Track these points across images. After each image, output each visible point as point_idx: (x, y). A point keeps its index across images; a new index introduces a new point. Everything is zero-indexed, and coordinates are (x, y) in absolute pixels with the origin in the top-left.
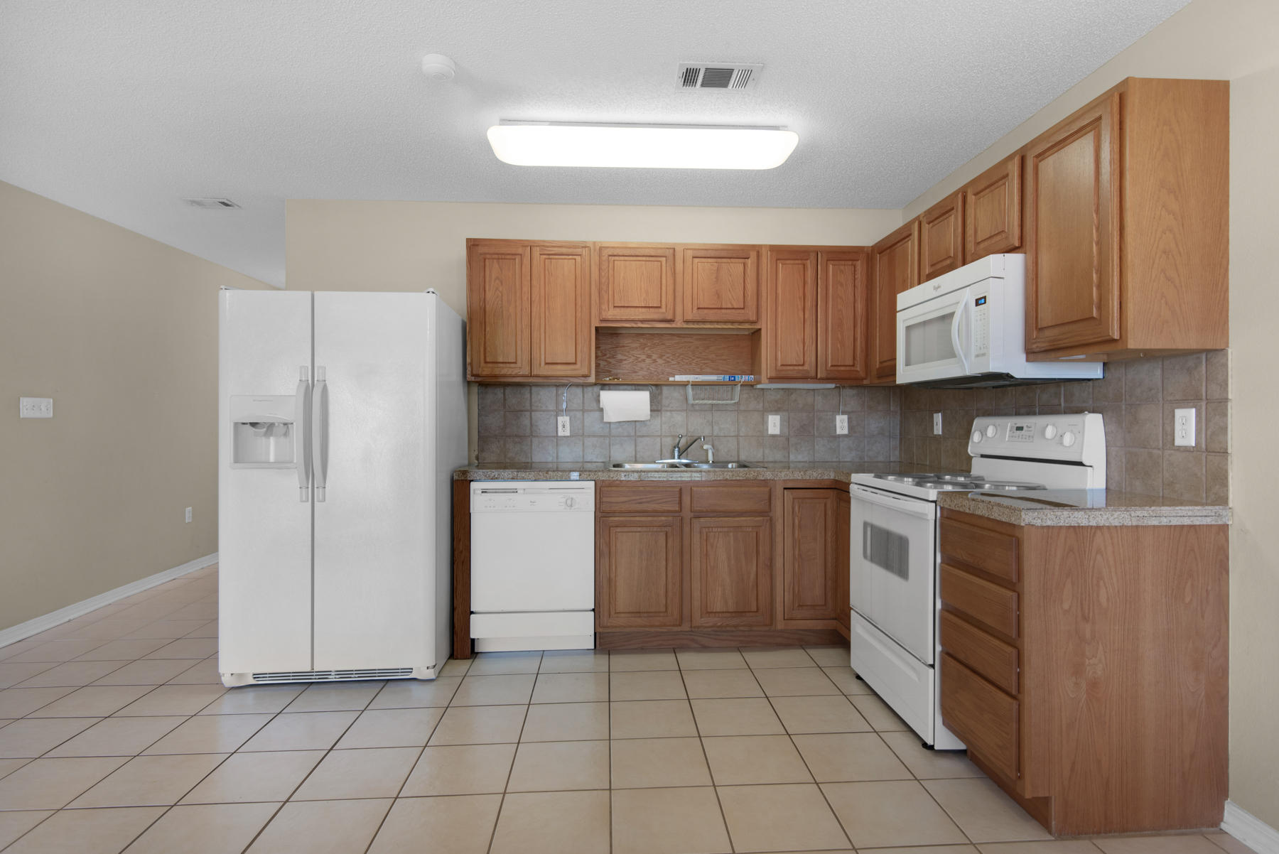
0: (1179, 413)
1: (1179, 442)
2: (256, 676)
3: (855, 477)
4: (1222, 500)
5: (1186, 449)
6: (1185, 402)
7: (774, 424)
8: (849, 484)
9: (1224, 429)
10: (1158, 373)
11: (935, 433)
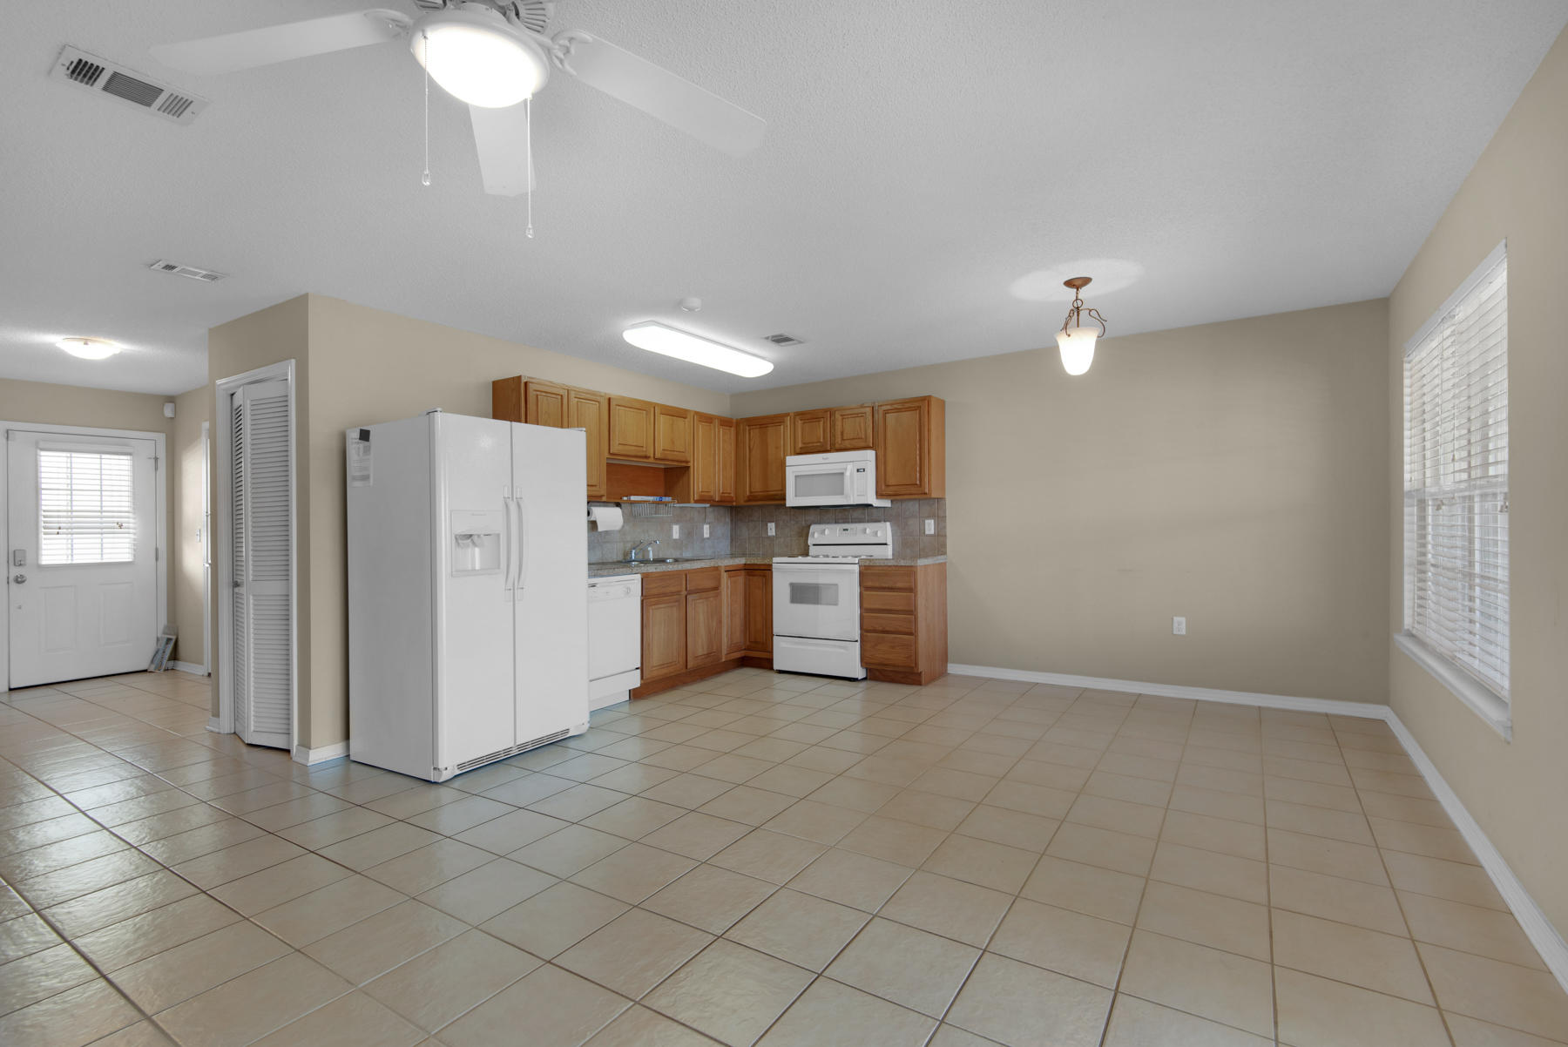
0: (927, 521)
1: (927, 533)
2: (460, 766)
3: (775, 560)
4: (945, 553)
5: (931, 535)
6: (929, 517)
7: (676, 532)
8: (771, 565)
9: (945, 527)
10: (917, 506)
11: (769, 534)
